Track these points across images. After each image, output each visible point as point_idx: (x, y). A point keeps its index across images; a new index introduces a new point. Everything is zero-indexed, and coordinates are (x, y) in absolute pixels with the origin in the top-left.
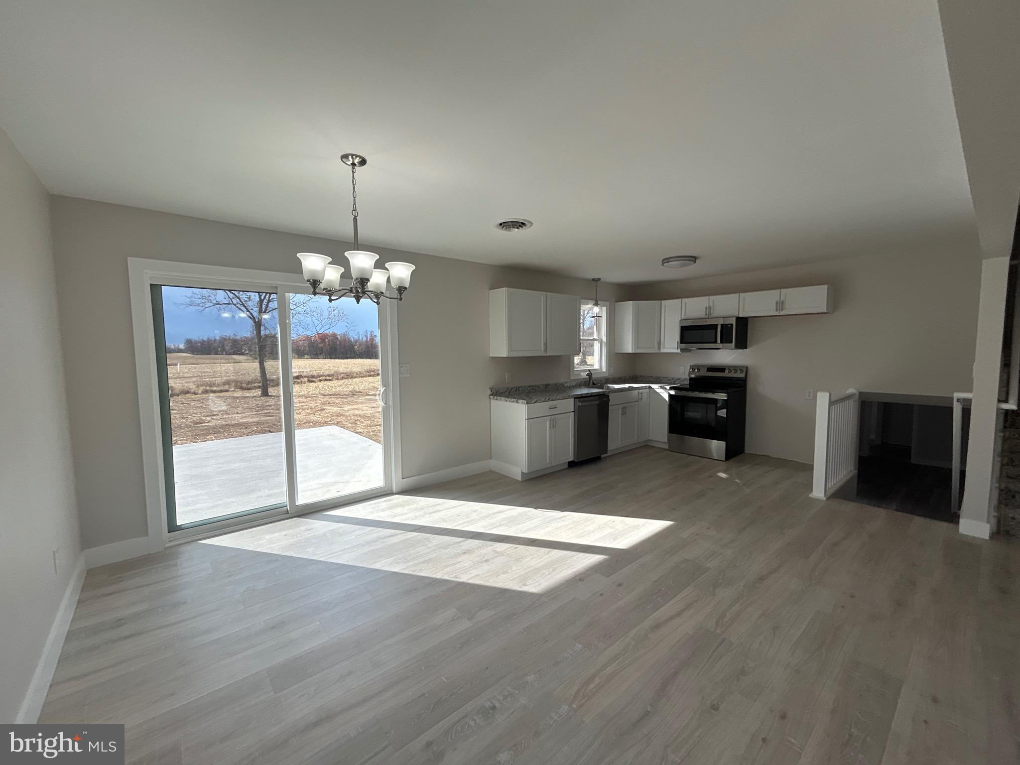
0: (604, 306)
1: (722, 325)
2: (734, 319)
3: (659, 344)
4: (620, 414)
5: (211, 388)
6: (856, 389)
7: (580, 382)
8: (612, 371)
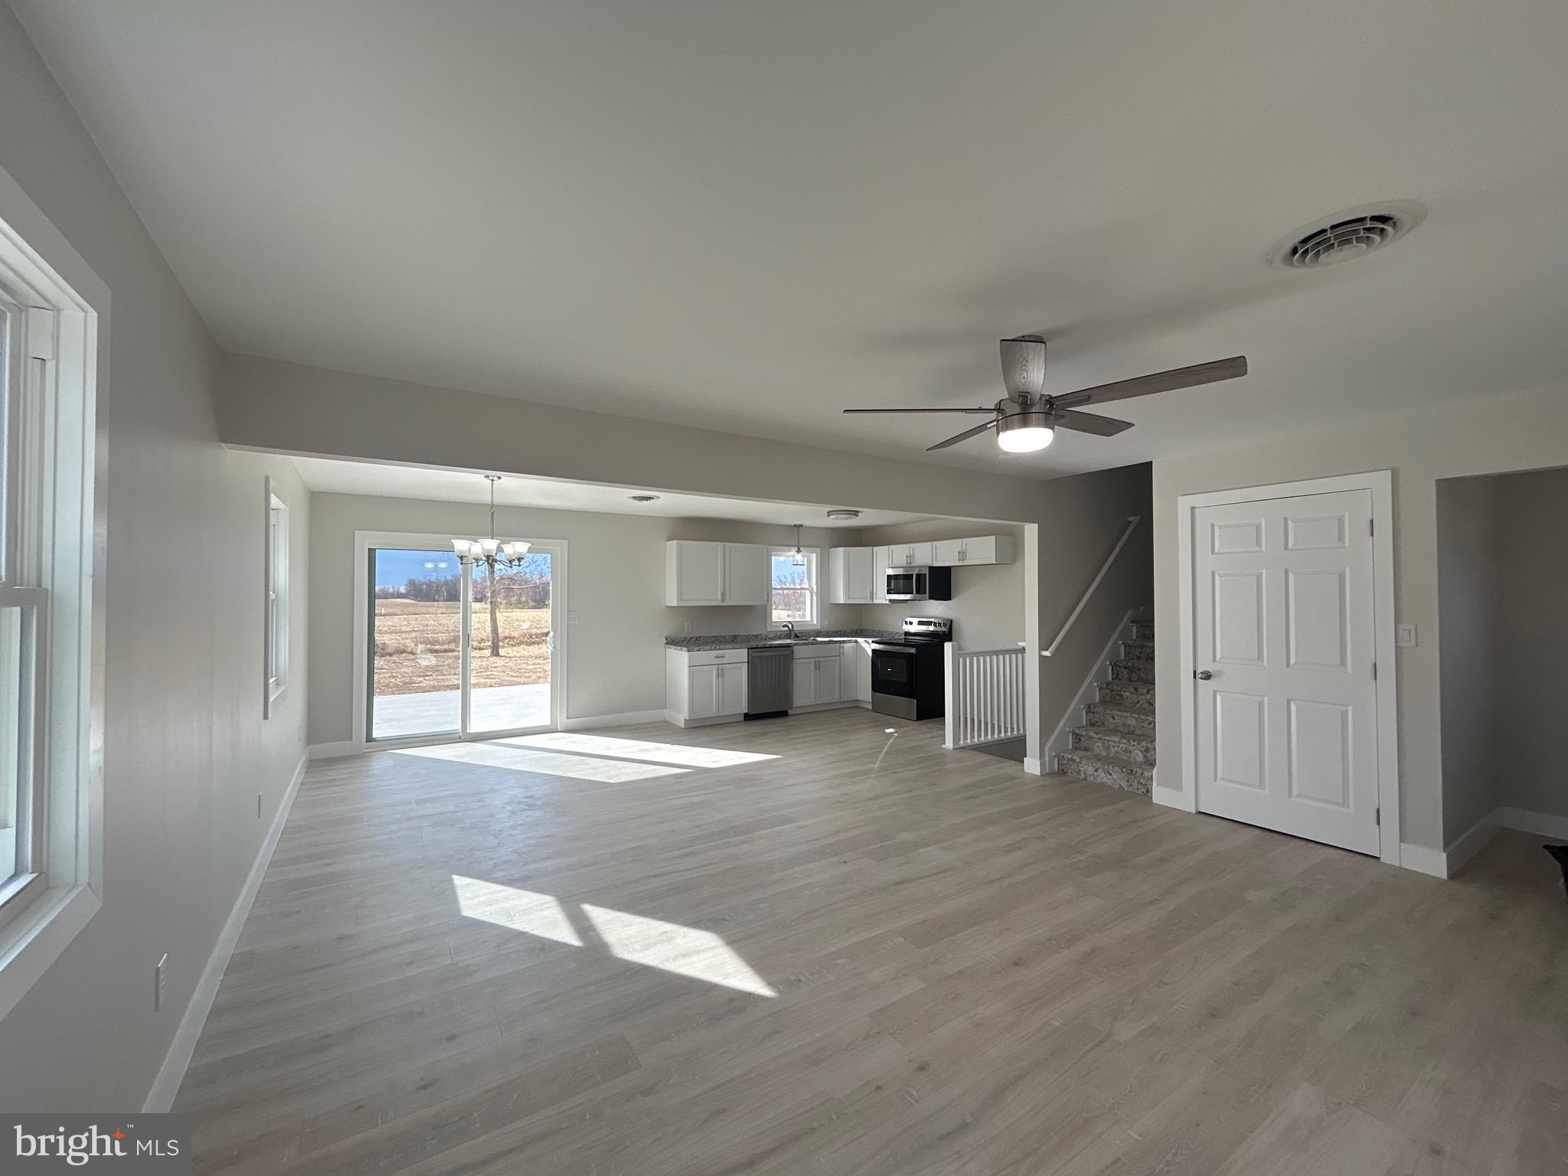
0: (813, 554)
1: (917, 575)
2: (928, 568)
3: (872, 594)
4: (813, 668)
5: (433, 647)
7: (779, 634)
8: (826, 623)
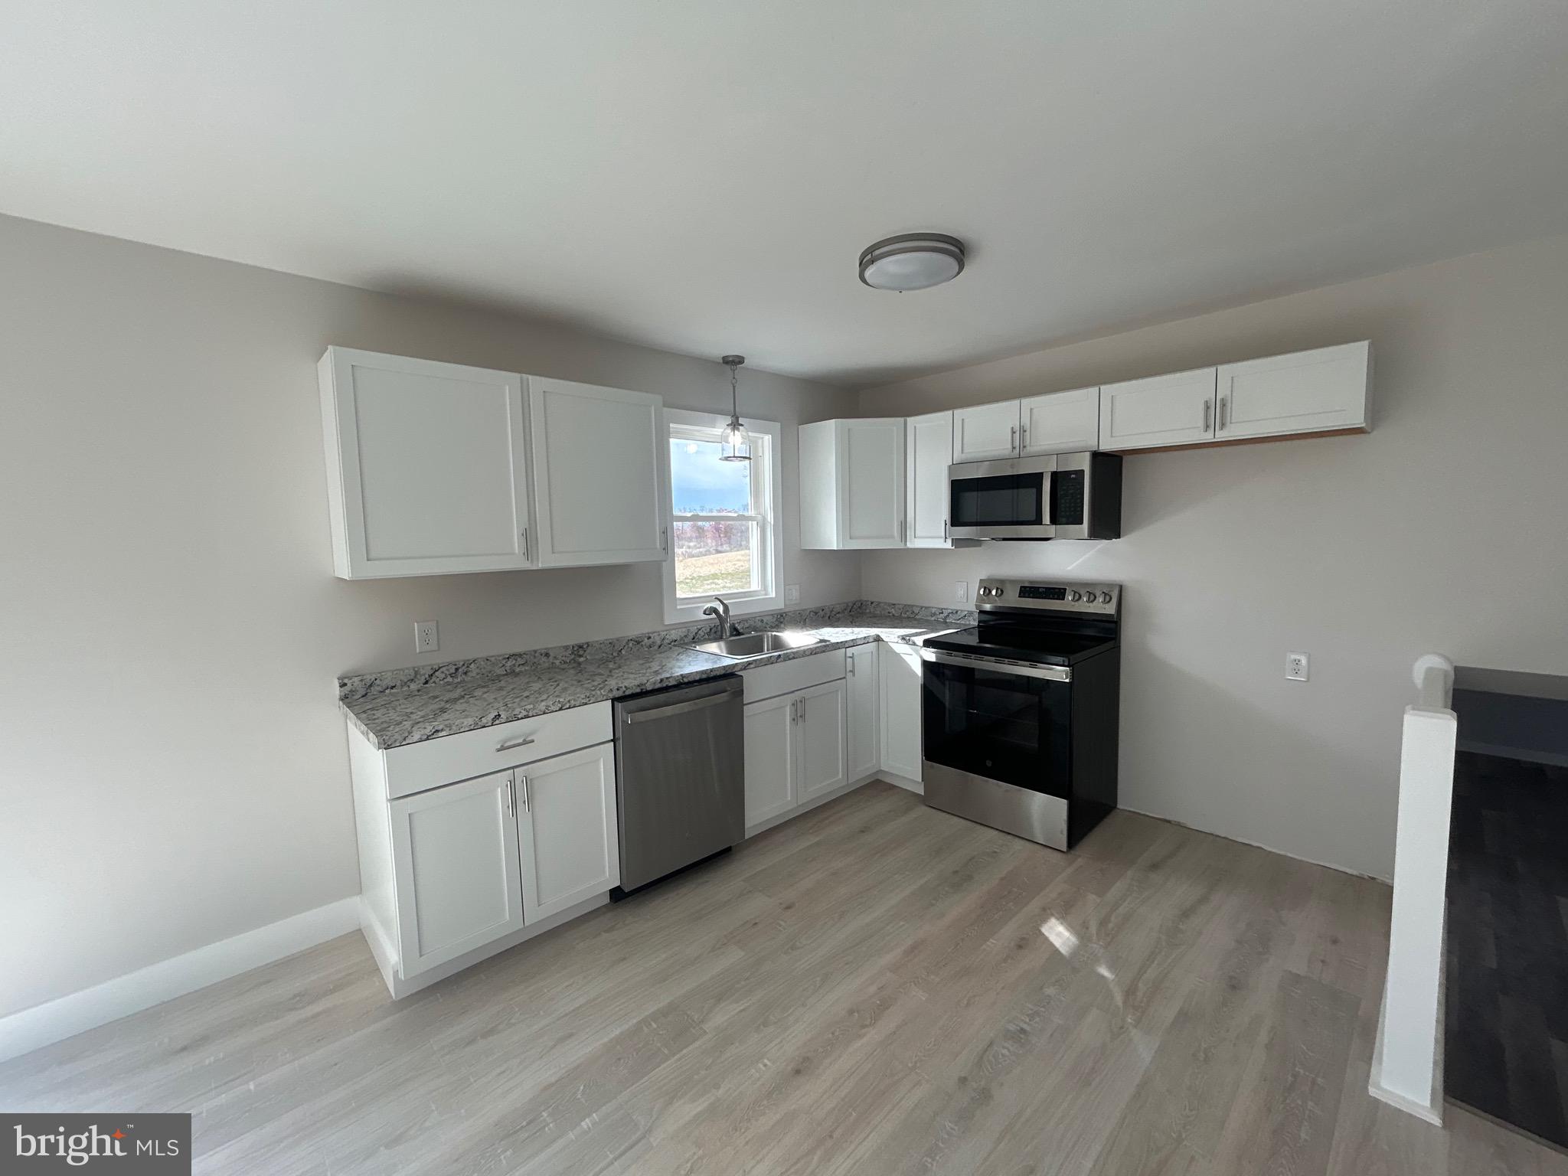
0: (767, 433)
1: (1055, 475)
2: (1087, 456)
3: (904, 526)
6: (1447, 659)
7: (694, 629)
8: (795, 594)
